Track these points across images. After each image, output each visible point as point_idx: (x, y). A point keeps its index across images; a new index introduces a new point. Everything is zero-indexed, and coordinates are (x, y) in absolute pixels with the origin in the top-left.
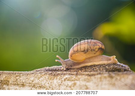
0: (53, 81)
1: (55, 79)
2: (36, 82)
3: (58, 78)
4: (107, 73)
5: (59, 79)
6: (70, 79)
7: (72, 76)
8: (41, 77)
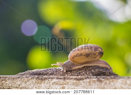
0: (40, 85)
1: (43, 83)
2: (23, 86)
3: (46, 82)
4: (95, 77)
5: (47, 84)
6: (58, 83)
7: (60, 80)
8: (28, 81)
